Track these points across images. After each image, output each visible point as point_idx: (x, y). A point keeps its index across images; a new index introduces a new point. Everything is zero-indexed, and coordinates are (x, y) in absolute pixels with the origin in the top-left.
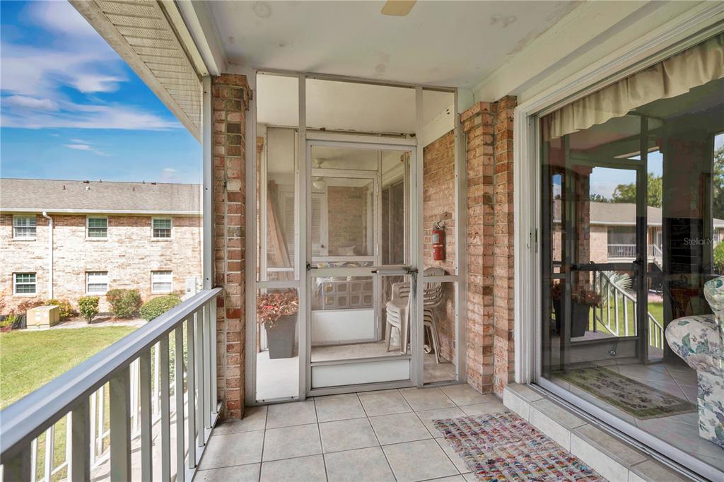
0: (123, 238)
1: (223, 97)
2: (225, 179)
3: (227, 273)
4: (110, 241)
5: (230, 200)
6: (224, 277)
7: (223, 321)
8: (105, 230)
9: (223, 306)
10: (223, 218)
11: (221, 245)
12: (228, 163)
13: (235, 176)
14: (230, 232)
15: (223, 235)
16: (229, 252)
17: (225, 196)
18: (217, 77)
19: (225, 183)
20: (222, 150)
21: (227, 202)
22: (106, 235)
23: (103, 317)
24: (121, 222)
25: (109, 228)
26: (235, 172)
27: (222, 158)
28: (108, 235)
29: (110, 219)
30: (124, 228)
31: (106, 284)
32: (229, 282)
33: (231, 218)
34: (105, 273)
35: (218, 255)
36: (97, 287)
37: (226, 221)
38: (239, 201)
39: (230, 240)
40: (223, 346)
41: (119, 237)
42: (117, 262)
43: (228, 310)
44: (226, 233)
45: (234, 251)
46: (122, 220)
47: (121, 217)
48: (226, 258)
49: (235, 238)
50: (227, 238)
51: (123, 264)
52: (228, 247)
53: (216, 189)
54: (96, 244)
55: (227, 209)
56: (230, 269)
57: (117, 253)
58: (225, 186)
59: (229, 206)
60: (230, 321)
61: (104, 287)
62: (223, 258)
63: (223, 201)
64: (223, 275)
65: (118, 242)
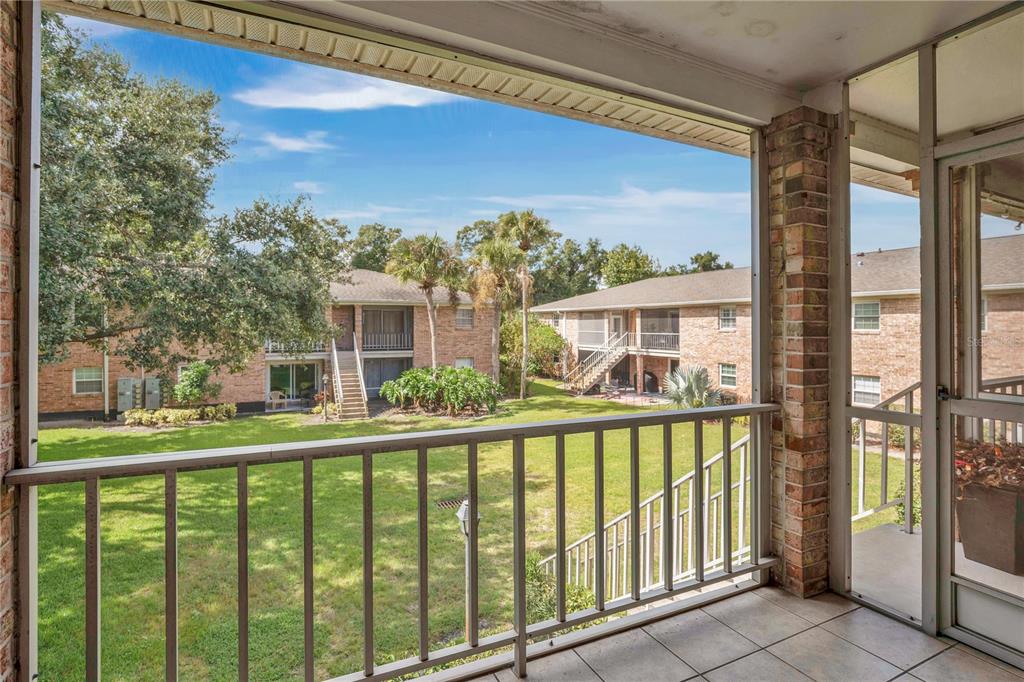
0: (902, 329)
1: (779, 147)
2: (783, 258)
3: (786, 386)
4: (883, 334)
5: (790, 285)
6: (782, 392)
7: (781, 450)
8: (877, 319)
9: (781, 430)
10: (782, 310)
11: (779, 348)
12: (787, 236)
13: (795, 251)
14: (790, 330)
15: (781, 334)
16: (788, 357)
17: (783, 281)
18: (766, 127)
19: (784, 263)
20: (780, 219)
21: (786, 289)
22: (877, 327)
23: (874, 439)
24: (899, 307)
25: (882, 316)
26: (795, 246)
27: (780, 230)
28: (881, 326)
29: (882, 304)
30: (904, 316)
31: (878, 395)
32: (788, 398)
33: (790, 311)
34: (876, 378)
35: (776, 361)
36: (867, 397)
37: (785, 315)
38: (800, 286)
39: (789, 340)
40: (780, 483)
41: (896, 330)
42: (893, 365)
43: (787, 437)
44: (784, 330)
45: (794, 356)
46: (900, 305)
47: (898, 299)
48: (785, 365)
49: (796, 338)
50: (785, 337)
51: (902, 368)
52: (787, 350)
53: (773, 273)
54: (864, 338)
55: (786, 297)
56: (790, 381)
57: (893, 351)
58: (784, 268)
59: (788, 294)
60: (790, 452)
61: (875, 398)
62: (781, 366)
63: (782, 287)
64: (782, 388)
65: (894, 336)
